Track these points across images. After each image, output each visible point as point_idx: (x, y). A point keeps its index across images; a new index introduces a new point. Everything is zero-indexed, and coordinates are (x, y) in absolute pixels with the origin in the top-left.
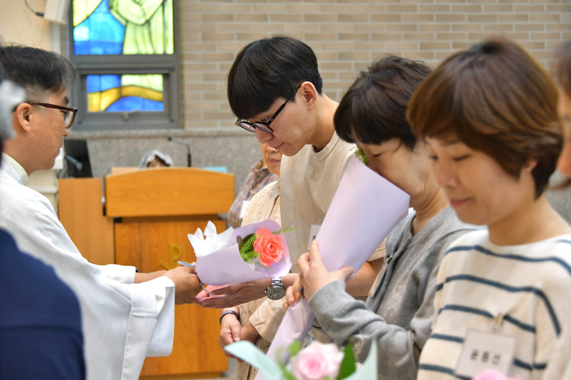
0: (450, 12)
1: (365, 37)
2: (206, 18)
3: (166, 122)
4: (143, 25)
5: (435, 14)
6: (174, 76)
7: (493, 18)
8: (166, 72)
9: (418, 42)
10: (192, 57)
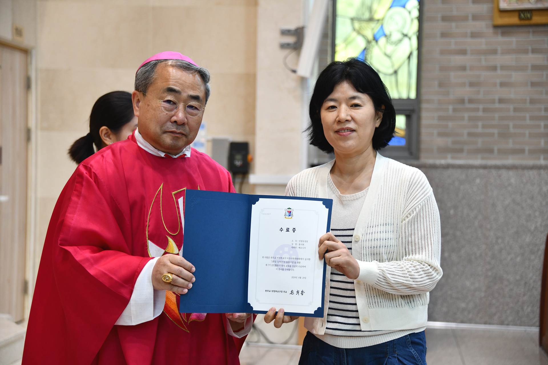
2: (442, 69)
3: (406, 154)
4: (391, 75)
6: (414, 117)
8: (408, 113)
10: (428, 101)
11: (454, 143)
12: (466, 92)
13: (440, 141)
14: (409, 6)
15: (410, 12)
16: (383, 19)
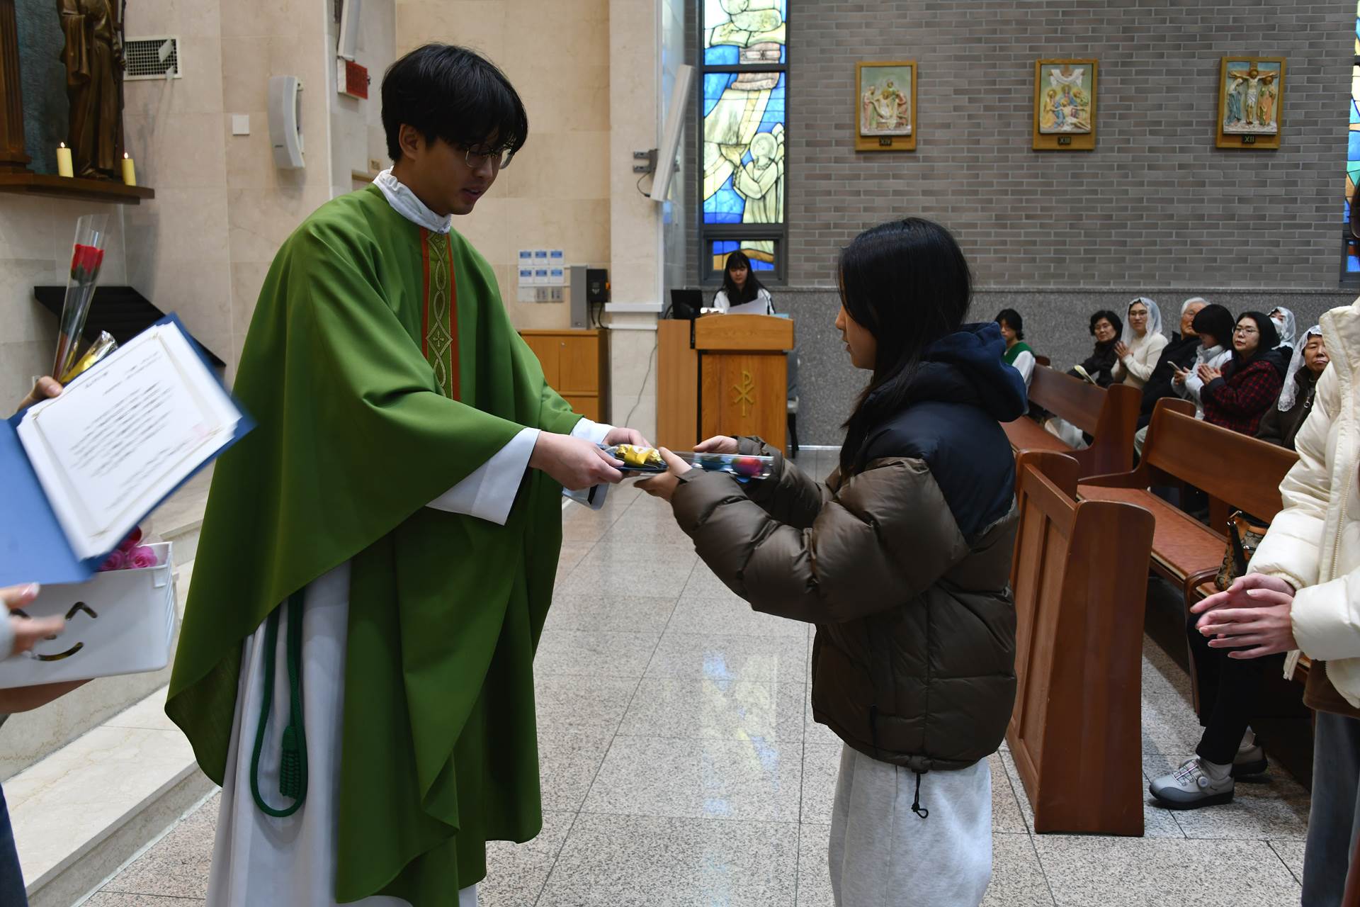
0: (1025, 188)
1: (946, 209)
2: (808, 194)
3: (775, 279)
5: (1010, 189)
6: (782, 242)
7: (1065, 192)
8: (776, 238)
9: (994, 214)
10: (796, 226)
11: (821, 267)
12: (831, 217)
13: (808, 266)
14: (775, 131)
15: (776, 138)
16: (750, 144)
